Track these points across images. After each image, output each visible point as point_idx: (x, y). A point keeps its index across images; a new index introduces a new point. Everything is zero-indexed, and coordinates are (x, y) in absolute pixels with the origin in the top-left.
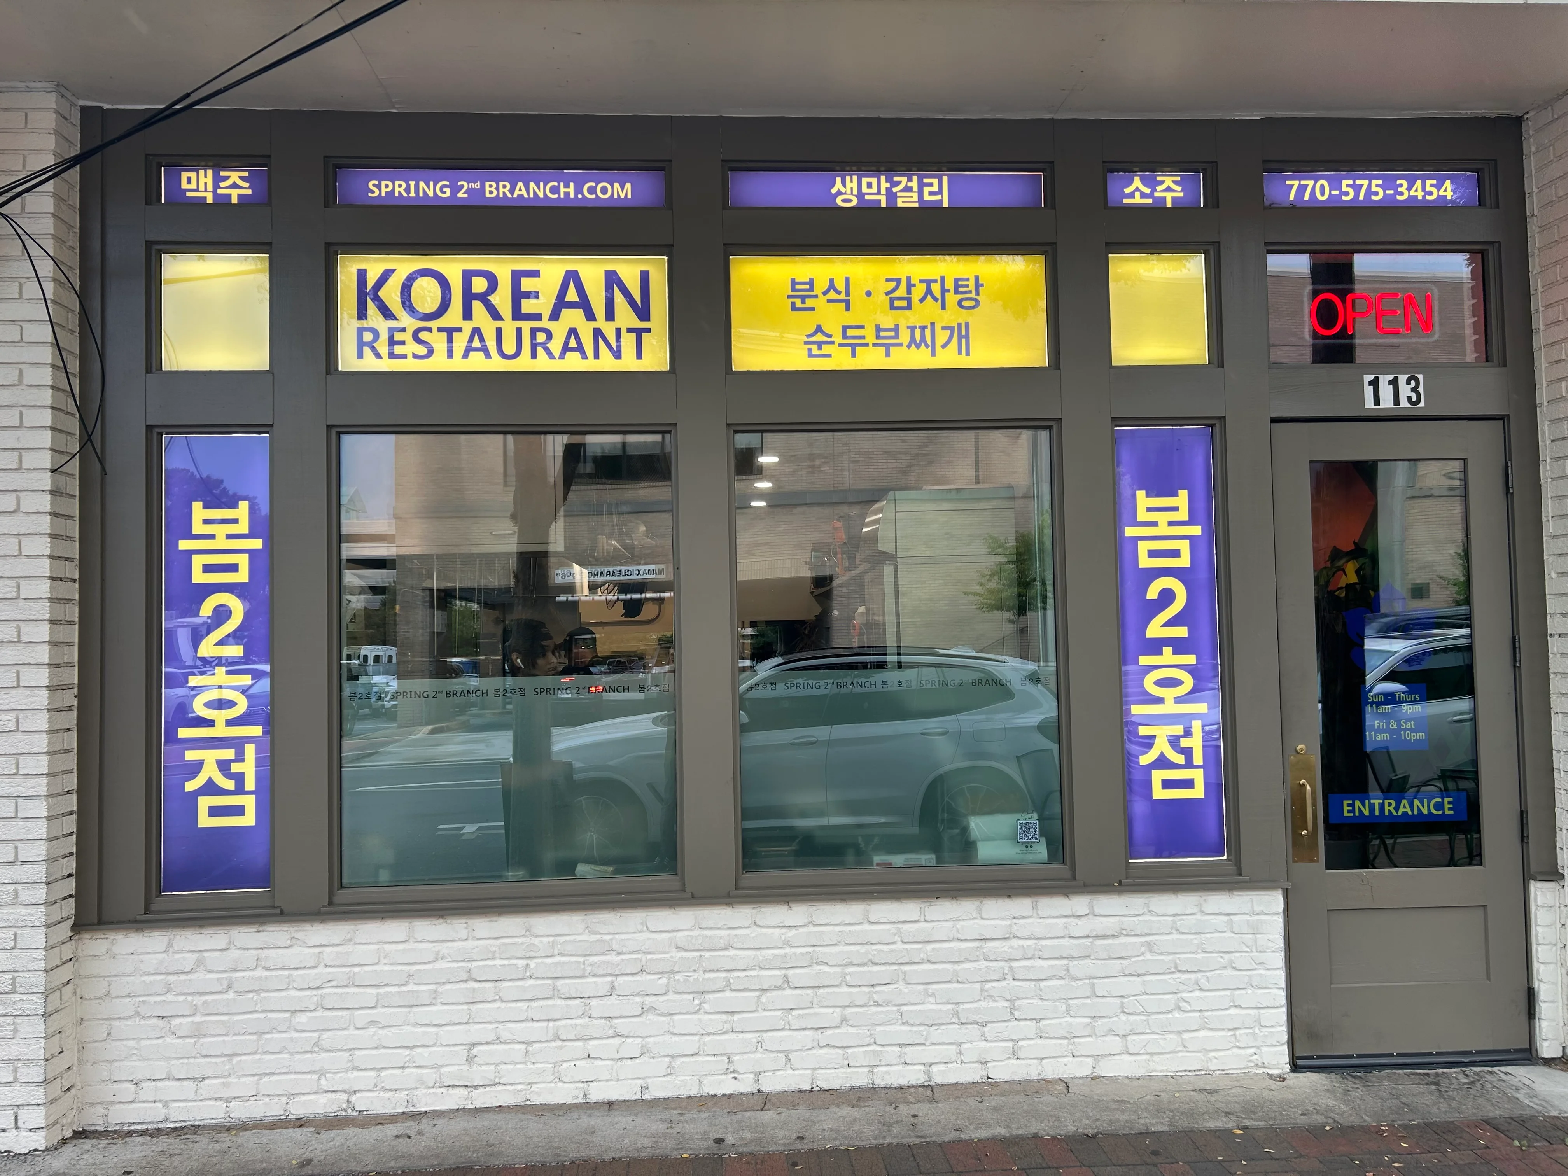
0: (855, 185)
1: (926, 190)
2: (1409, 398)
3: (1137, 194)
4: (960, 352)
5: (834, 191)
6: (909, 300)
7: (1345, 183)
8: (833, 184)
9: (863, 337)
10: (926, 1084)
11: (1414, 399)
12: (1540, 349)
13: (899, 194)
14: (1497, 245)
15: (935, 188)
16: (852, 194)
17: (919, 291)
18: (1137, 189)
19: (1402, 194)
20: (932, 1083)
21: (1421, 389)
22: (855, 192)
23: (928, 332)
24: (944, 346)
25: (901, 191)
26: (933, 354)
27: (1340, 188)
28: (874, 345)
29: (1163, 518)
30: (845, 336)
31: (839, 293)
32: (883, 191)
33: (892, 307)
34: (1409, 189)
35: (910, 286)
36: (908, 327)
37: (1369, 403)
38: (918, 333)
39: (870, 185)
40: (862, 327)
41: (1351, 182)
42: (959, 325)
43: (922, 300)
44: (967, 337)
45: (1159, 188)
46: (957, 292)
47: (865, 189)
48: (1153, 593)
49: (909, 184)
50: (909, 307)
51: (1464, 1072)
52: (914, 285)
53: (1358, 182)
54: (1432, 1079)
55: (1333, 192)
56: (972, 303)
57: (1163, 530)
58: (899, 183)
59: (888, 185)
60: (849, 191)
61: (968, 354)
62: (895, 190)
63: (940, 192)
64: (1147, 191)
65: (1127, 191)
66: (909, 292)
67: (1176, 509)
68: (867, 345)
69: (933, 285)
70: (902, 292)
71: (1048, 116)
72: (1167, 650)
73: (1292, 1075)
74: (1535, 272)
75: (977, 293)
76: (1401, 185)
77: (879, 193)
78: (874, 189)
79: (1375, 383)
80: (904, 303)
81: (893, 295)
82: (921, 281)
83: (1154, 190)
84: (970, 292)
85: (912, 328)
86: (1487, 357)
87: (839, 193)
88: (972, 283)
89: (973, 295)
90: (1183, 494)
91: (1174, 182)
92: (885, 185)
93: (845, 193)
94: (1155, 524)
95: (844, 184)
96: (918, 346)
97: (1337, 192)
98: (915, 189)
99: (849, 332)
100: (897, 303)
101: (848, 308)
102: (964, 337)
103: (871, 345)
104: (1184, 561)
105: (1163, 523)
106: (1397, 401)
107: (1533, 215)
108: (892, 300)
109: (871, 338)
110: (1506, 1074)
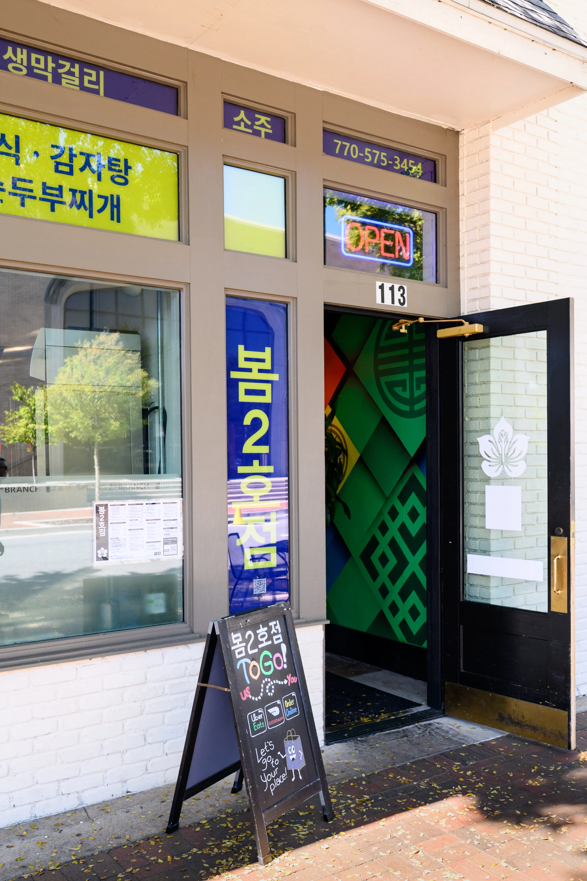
0: (25, 57)
1: (86, 78)
2: (399, 300)
3: (242, 124)
4: (112, 219)
5: (6, 57)
6: (71, 167)
7: (367, 150)
8: (5, 52)
9: (31, 191)
10: (80, 807)
11: (402, 301)
12: (464, 280)
13: (63, 75)
14: (444, 210)
15: (94, 78)
16: (22, 64)
17: (79, 162)
18: (242, 120)
19: (397, 165)
20: (84, 805)
21: (405, 295)
22: (25, 63)
23: (86, 197)
24: (100, 211)
25: (65, 73)
26: (91, 216)
27: (364, 153)
28: (42, 199)
29: (255, 366)
30: (15, 187)
31: (10, 148)
32: (50, 69)
33: (57, 170)
34: (400, 163)
35: (72, 156)
36: (71, 190)
37: (379, 301)
38: (78, 196)
39: (38, 61)
40: (31, 181)
41: (370, 150)
42: (112, 196)
43: (82, 169)
44: (118, 206)
45: (257, 123)
46: (110, 169)
47: (33, 63)
48: (247, 421)
49: (72, 70)
50: (71, 173)
51: (417, 726)
52: (76, 156)
53: (374, 151)
54: (402, 735)
55: (361, 154)
56: (122, 181)
57: (255, 375)
58: (63, 66)
59: (54, 65)
60: (19, 61)
61: (119, 221)
62: (60, 71)
63: (97, 83)
64: (249, 123)
65: (236, 119)
66: (71, 160)
67: (263, 361)
68: (34, 198)
69: (91, 159)
70: (65, 159)
71: (183, 45)
72: (256, 462)
73: (327, 747)
74: (463, 231)
75: (126, 173)
76: (396, 160)
77: (46, 69)
78: (42, 66)
79: (382, 287)
80: (67, 169)
81: (58, 160)
82: (82, 153)
83: (253, 124)
84: (120, 171)
85: (74, 192)
86: (437, 280)
87: (10, 60)
88: (122, 164)
89: (123, 174)
90: (268, 350)
91: (267, 121)
92: (51, 65)
93: (16, 62)
94: (250, 370)
95: (15, 54)
96: (79, 207)
97: (362, 155)
98: (77, 74)
99: (20, 184)
100: (61, 168)
101: (17, 163)
102: (115, 206)
103: (38, 198)
104: (267, 399)
105: (255, 370)
106: (393, 302)
107: (463, 195)
108: (58, 164)
109: (38, 192)
110: (438, 723)
